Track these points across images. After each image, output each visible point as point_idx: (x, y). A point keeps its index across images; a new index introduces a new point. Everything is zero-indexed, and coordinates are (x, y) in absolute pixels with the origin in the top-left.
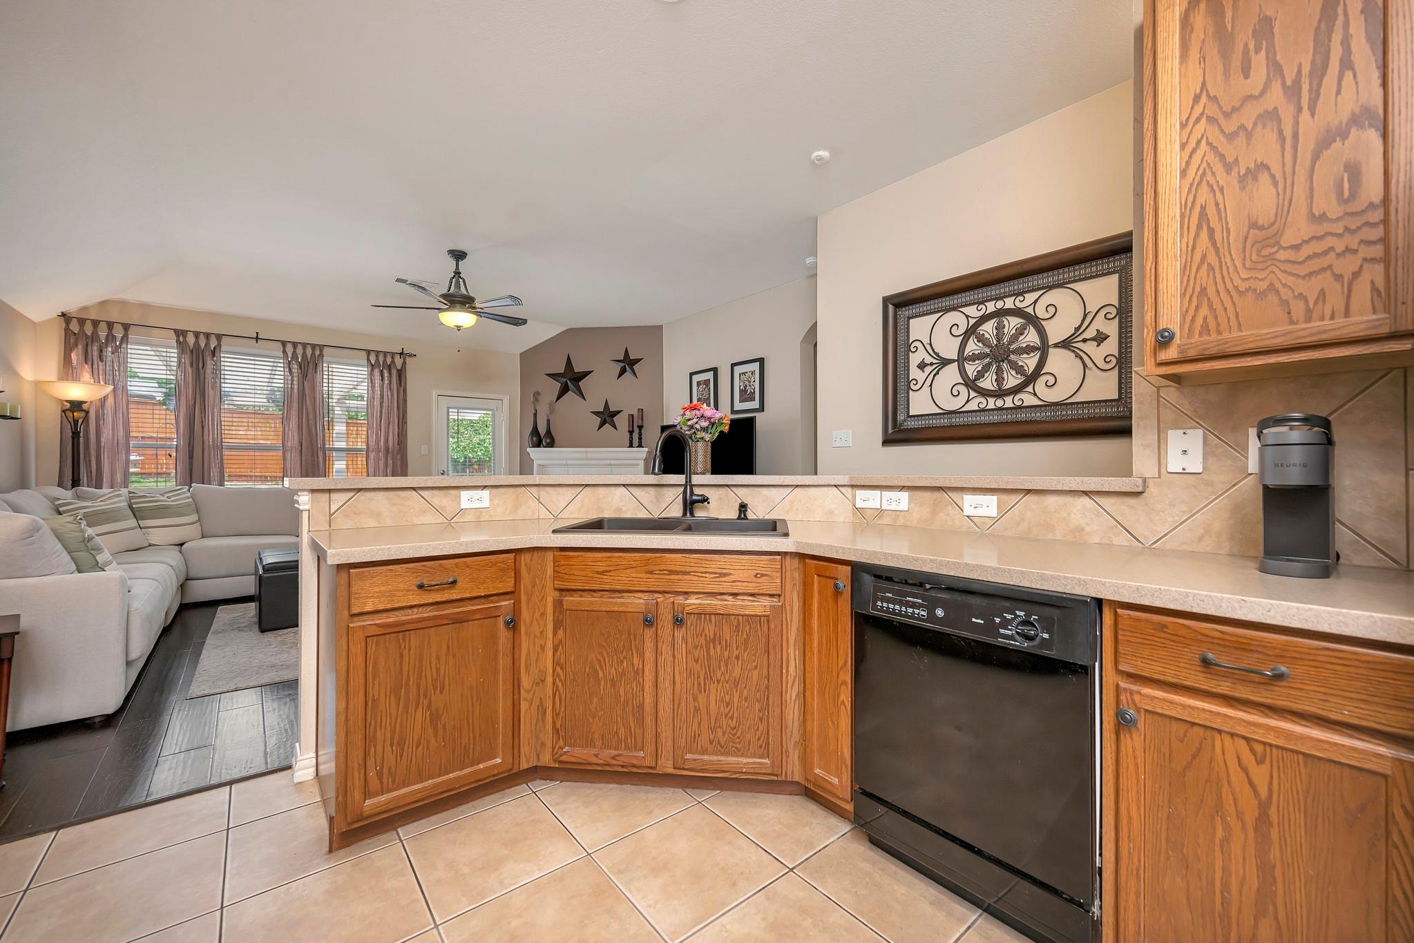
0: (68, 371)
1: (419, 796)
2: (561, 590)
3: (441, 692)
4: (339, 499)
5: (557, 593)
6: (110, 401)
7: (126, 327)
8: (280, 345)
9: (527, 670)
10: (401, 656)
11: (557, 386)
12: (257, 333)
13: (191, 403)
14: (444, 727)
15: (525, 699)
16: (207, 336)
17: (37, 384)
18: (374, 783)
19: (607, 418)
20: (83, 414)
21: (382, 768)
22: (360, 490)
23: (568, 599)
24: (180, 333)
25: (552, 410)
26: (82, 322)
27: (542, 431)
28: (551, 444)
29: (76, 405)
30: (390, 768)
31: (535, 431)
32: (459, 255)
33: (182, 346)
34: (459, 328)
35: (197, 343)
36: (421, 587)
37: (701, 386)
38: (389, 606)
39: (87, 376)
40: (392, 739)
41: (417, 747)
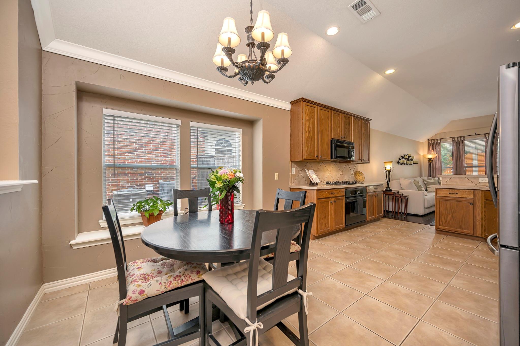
0: (429, 152)
1: (450, 230)
2: (486, 200)
3: (455, 213)
4: (448, 179)
6: (437, 157)
7: (441, 139)
8: (484, 135)
9: (478, 215)
10: (446, 205)
12: (476, 133)
13: (456, 156)
14: (456, 220)
15: (478, 222)
16: (461, 137)
17: (424, 156)
18: (441, 224)
20: (431, 161)
21: (443, 222)
22: (452, 177)
23: (488, 202)
24: (453, 138)
26: (431, 140)
29: (430, 159)
30: (444, 223)
33: (454, 141)
35: (458, 140)
36: (450, 193)
38: (444, 196)
39: (433, 152)
40: (445, 218)
41: (450, 221)
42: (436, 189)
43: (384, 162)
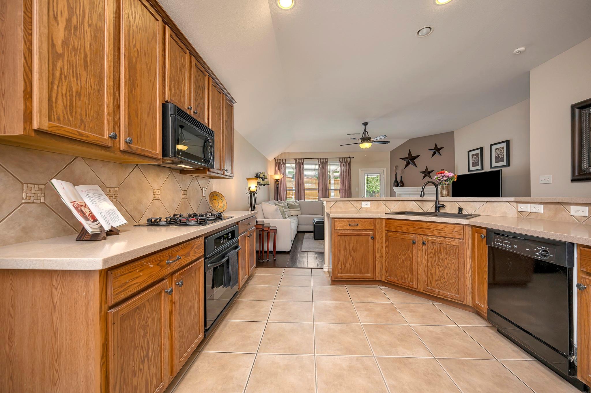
0: (276, 173)
1: (350, 277)
2: (387, 231)
3: (355, 253)
4: (332, 203)
5: (386, 232)
6: (283, 179)
7: (285, 159)
8: (318, 159)
9: (378, 252)
10: (345, 242)
11: (405, 163)
12: (312, 157)
13: (298, 178)
14: (355, 262)
15: (377, 260)
16: (301, 159)
17: (271, 176)
18: (340, 271)
19: (427, 174)
20: (278, 182)
21: (341, 267)
22: (337, 201)
23: (389, 233)
24: (296, 159)
25: (403, 172)
26: (278, 159)
27: (399, 180)
28: (403, 186)
29: (277, 180)
30: (343, 268)
31: (396, 181)
32: (365, 124)
33: (296, 163)
34: (366, 148)
35: (299, 162)
36: (350, 225)
37: (474, 157)
38: (343, 229)
39: (279, 173)
40: (344, 261)
41: (349, 265)
42: (333, 219)
43: (247, 179)
